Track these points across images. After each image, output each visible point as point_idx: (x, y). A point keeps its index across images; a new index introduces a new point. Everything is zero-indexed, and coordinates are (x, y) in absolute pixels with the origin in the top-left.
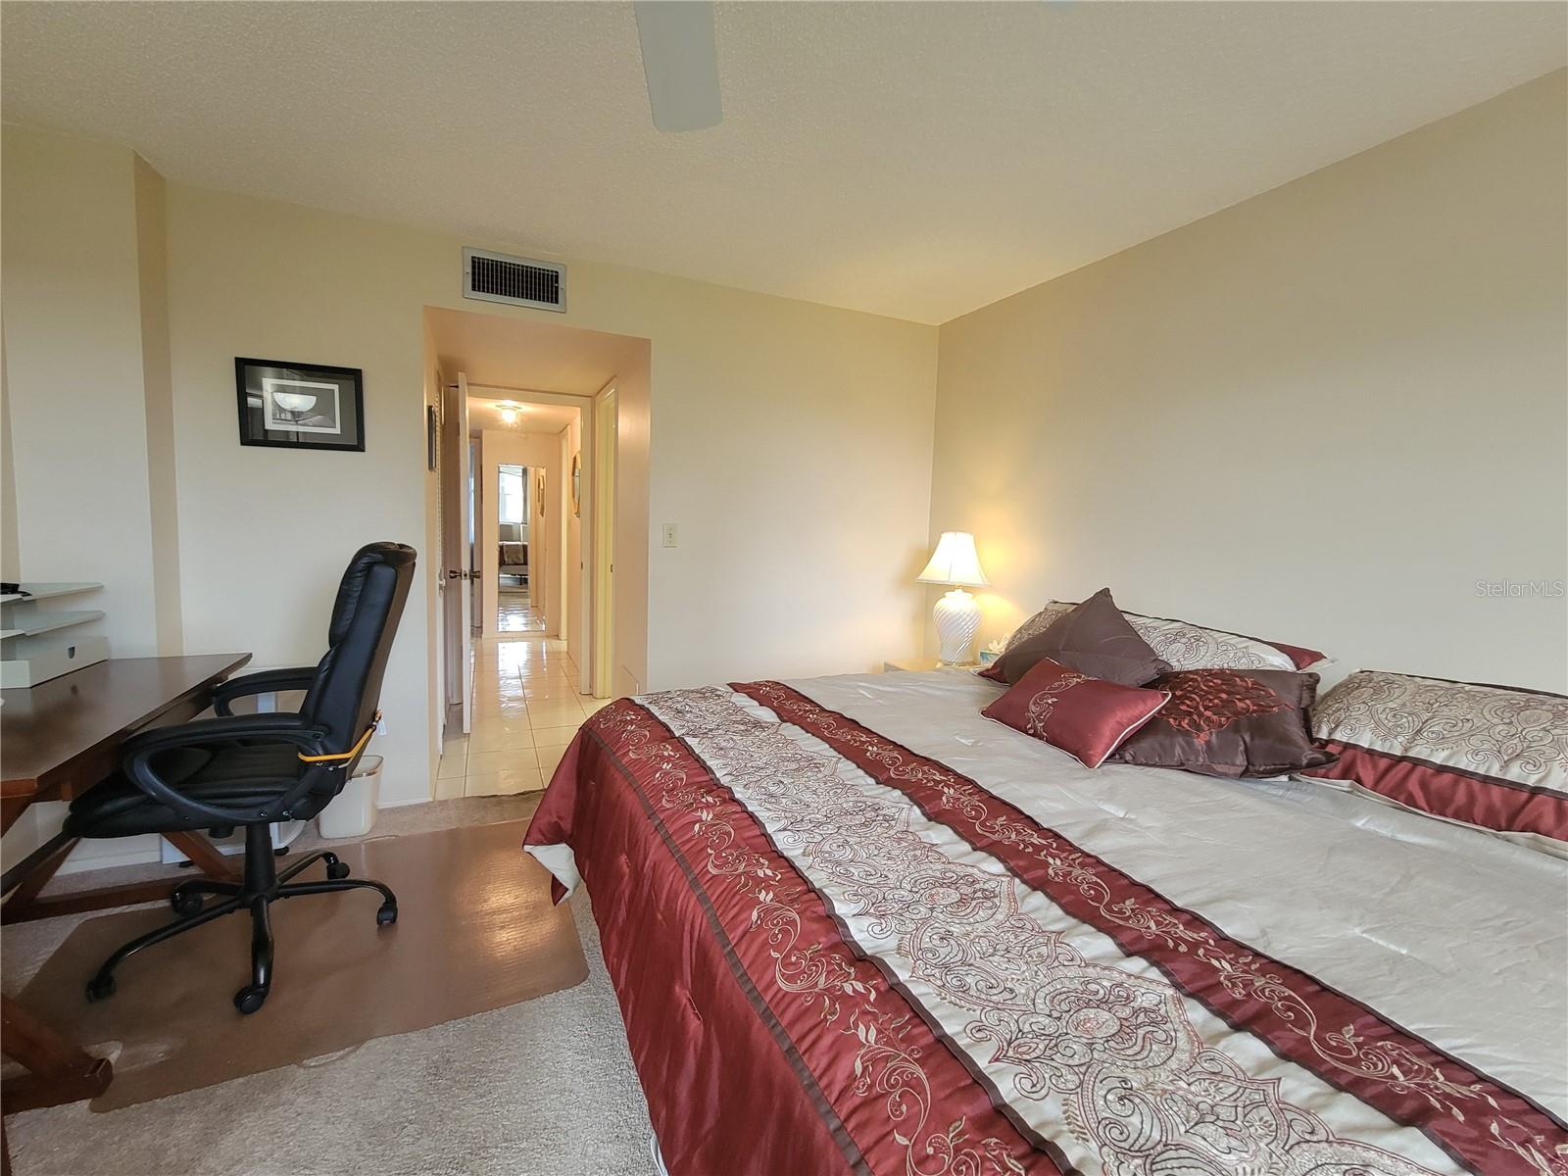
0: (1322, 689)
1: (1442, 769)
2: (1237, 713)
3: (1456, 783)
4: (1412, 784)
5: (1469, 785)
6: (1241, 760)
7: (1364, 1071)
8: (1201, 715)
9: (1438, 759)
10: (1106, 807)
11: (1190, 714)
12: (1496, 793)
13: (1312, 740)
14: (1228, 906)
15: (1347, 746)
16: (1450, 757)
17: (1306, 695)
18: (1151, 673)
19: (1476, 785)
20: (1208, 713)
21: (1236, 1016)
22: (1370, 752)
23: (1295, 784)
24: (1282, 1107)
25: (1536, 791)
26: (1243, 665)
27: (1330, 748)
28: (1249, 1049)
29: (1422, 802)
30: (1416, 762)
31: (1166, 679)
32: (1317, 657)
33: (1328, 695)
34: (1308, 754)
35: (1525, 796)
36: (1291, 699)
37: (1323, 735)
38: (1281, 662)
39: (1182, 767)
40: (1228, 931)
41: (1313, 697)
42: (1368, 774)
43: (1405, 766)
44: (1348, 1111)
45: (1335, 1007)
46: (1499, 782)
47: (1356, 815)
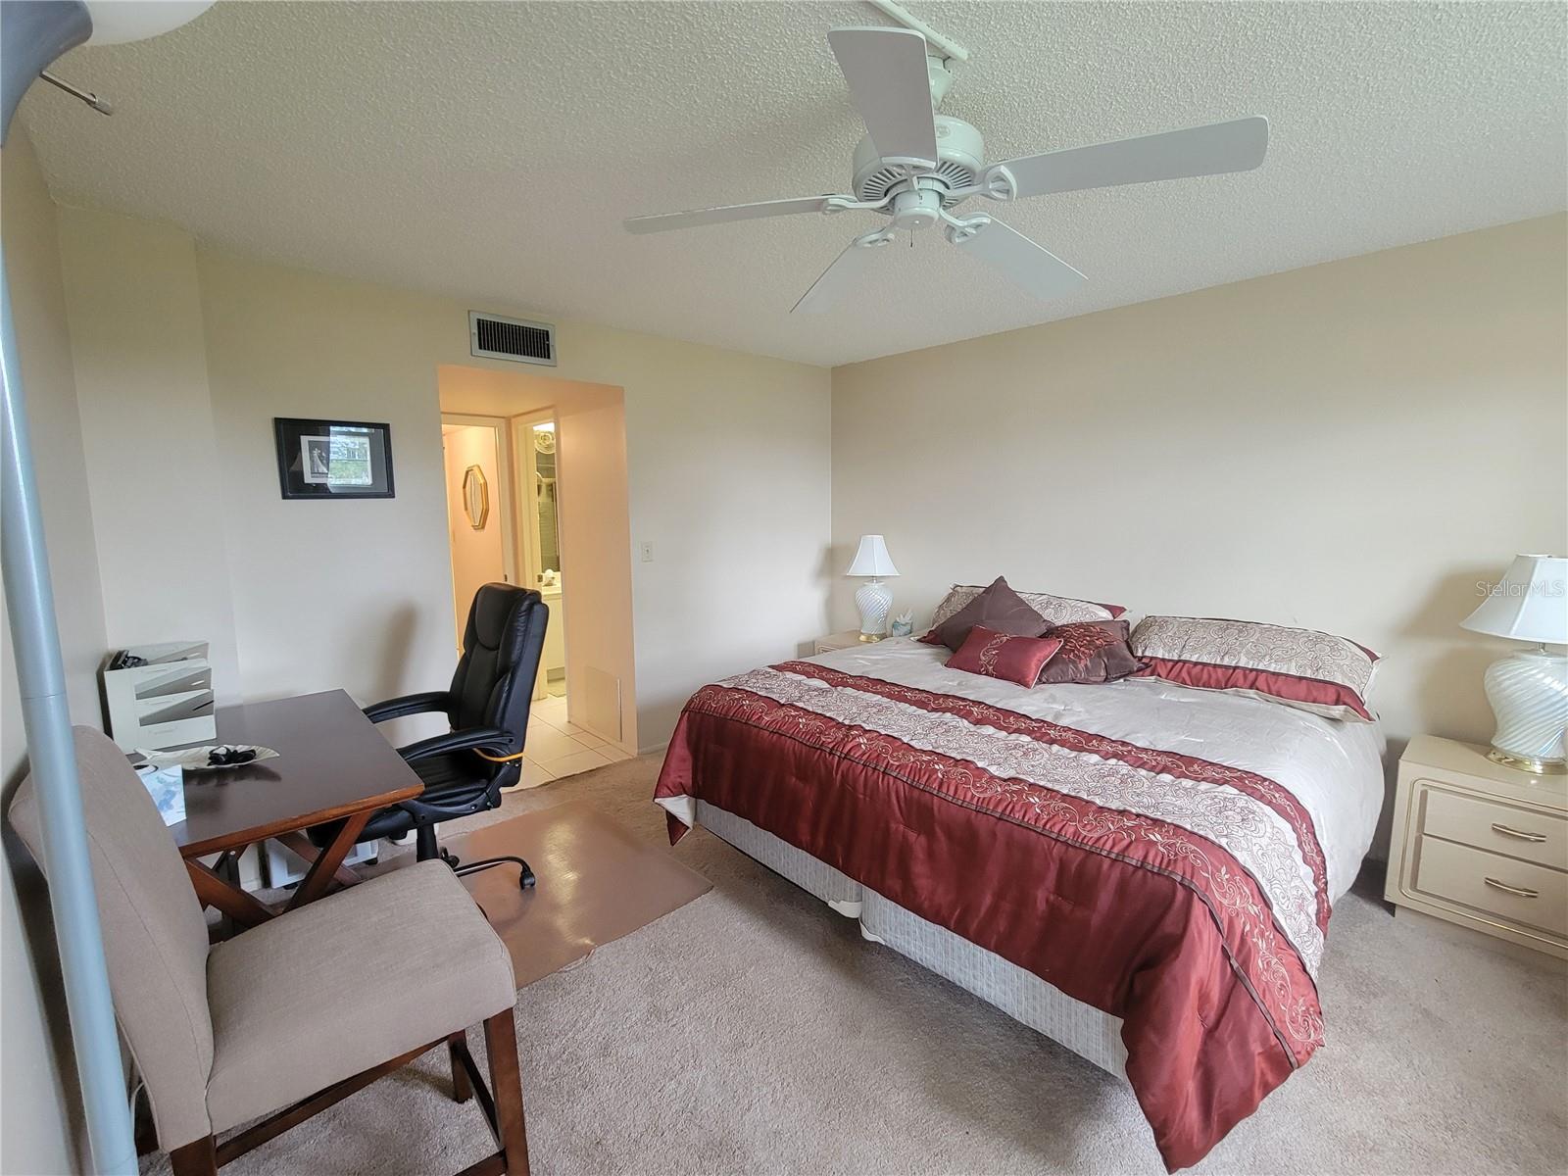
0: (1132, 629)
1: (1196, 664)
2: (1097, 647)
3: (1202, 670)
4: (1184, 674)
5: (1209, 671)
6: (1103, 673)
7: (1205, 775)
8: (1079, 650)
9: (1194, 659)
10: (1054, 706)
11: (1073, 651)
12: (1219, 671)
13: (1135, 657)
14: (1134, 736)
15: (1152, 658)
16: (1199, 657)
17: (1125, 632)
18: (1043, 629)
19: (1211, 668)
20: (1082, 649)
21: (1157, 770)
22: (1163, 660)
23: (1128, 683)
24: (1186, 789)
25: (1235, 668)
26: (1087, 619)
27: (1144, 660)
28: (1166, 777)
29: (1188, 682)
30: (1185, 662)
31: (1052, 633)
32: (1122, 610)
33: (1135, 631)
34: (1136, 665)
35: (1231, 671)
36: (1118, 637)
37: (1140, 654)
38: (1106, 615)
39: (1074, 681)
40: (1138, 745)
41: (1128, 634)
42: (1163, 672)
43: (1181, 664)
44: (1204, 786)
45: (1190, 761)
46: (1220, 666)
47: (1160, 693)
